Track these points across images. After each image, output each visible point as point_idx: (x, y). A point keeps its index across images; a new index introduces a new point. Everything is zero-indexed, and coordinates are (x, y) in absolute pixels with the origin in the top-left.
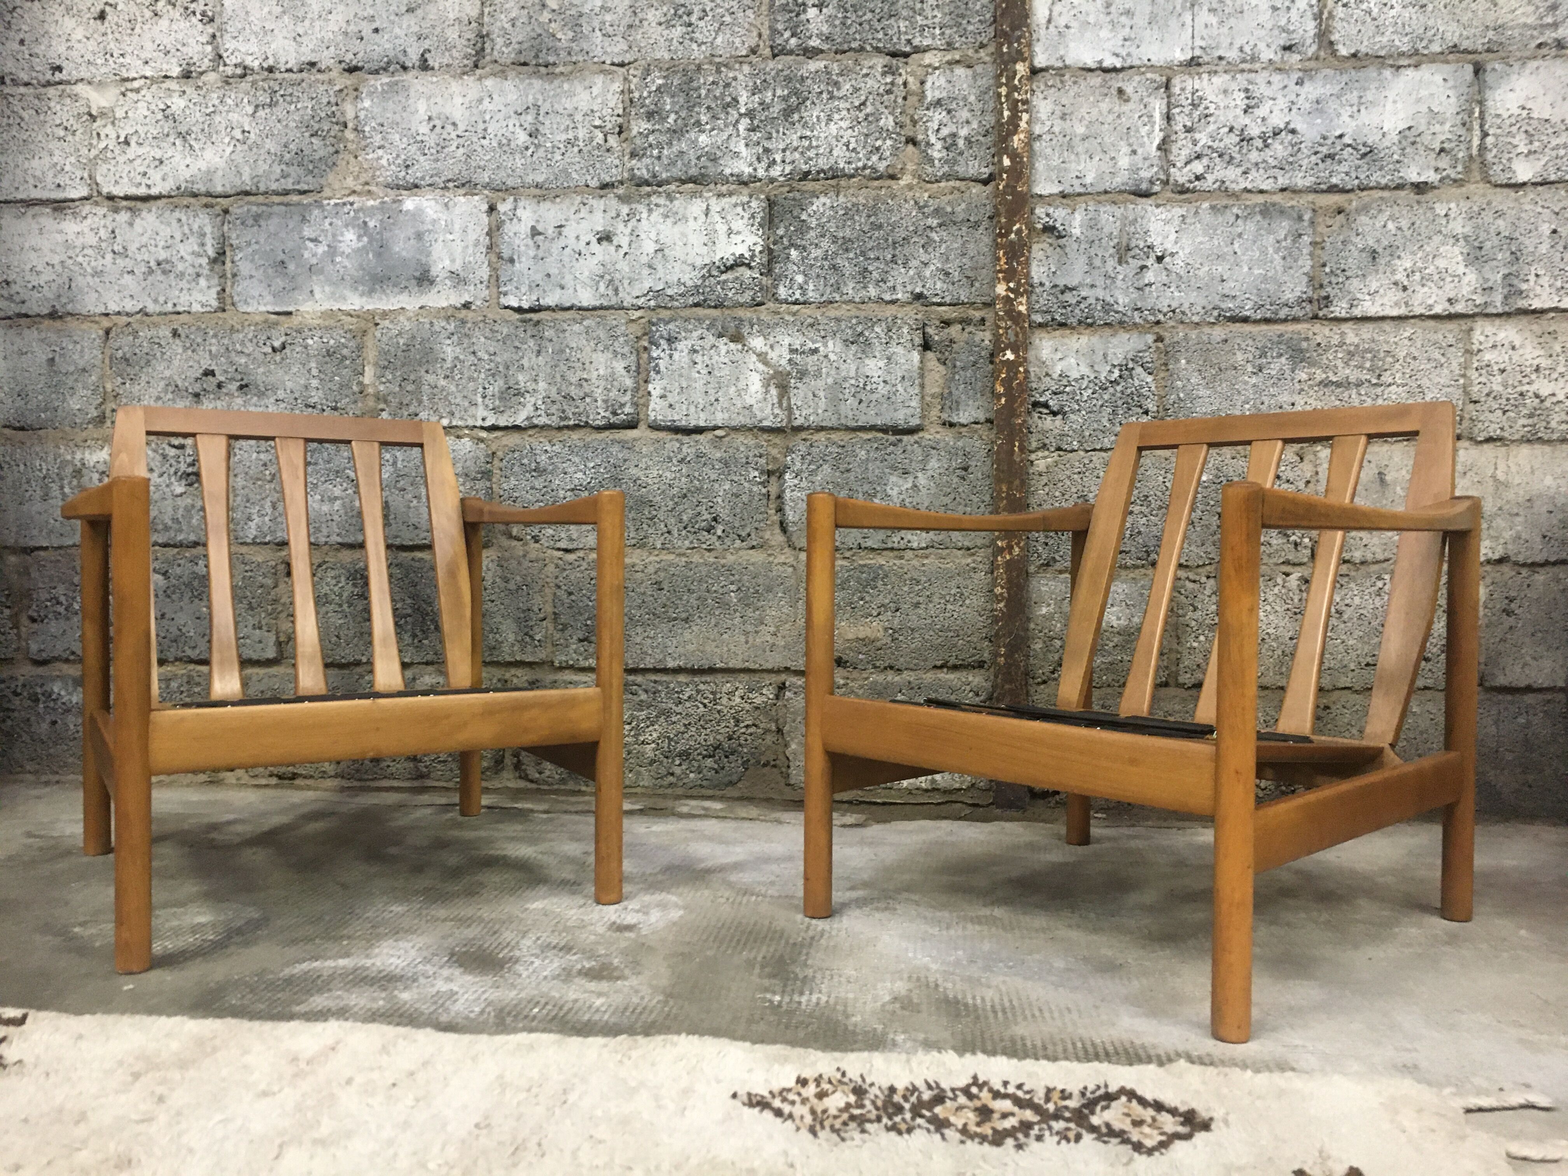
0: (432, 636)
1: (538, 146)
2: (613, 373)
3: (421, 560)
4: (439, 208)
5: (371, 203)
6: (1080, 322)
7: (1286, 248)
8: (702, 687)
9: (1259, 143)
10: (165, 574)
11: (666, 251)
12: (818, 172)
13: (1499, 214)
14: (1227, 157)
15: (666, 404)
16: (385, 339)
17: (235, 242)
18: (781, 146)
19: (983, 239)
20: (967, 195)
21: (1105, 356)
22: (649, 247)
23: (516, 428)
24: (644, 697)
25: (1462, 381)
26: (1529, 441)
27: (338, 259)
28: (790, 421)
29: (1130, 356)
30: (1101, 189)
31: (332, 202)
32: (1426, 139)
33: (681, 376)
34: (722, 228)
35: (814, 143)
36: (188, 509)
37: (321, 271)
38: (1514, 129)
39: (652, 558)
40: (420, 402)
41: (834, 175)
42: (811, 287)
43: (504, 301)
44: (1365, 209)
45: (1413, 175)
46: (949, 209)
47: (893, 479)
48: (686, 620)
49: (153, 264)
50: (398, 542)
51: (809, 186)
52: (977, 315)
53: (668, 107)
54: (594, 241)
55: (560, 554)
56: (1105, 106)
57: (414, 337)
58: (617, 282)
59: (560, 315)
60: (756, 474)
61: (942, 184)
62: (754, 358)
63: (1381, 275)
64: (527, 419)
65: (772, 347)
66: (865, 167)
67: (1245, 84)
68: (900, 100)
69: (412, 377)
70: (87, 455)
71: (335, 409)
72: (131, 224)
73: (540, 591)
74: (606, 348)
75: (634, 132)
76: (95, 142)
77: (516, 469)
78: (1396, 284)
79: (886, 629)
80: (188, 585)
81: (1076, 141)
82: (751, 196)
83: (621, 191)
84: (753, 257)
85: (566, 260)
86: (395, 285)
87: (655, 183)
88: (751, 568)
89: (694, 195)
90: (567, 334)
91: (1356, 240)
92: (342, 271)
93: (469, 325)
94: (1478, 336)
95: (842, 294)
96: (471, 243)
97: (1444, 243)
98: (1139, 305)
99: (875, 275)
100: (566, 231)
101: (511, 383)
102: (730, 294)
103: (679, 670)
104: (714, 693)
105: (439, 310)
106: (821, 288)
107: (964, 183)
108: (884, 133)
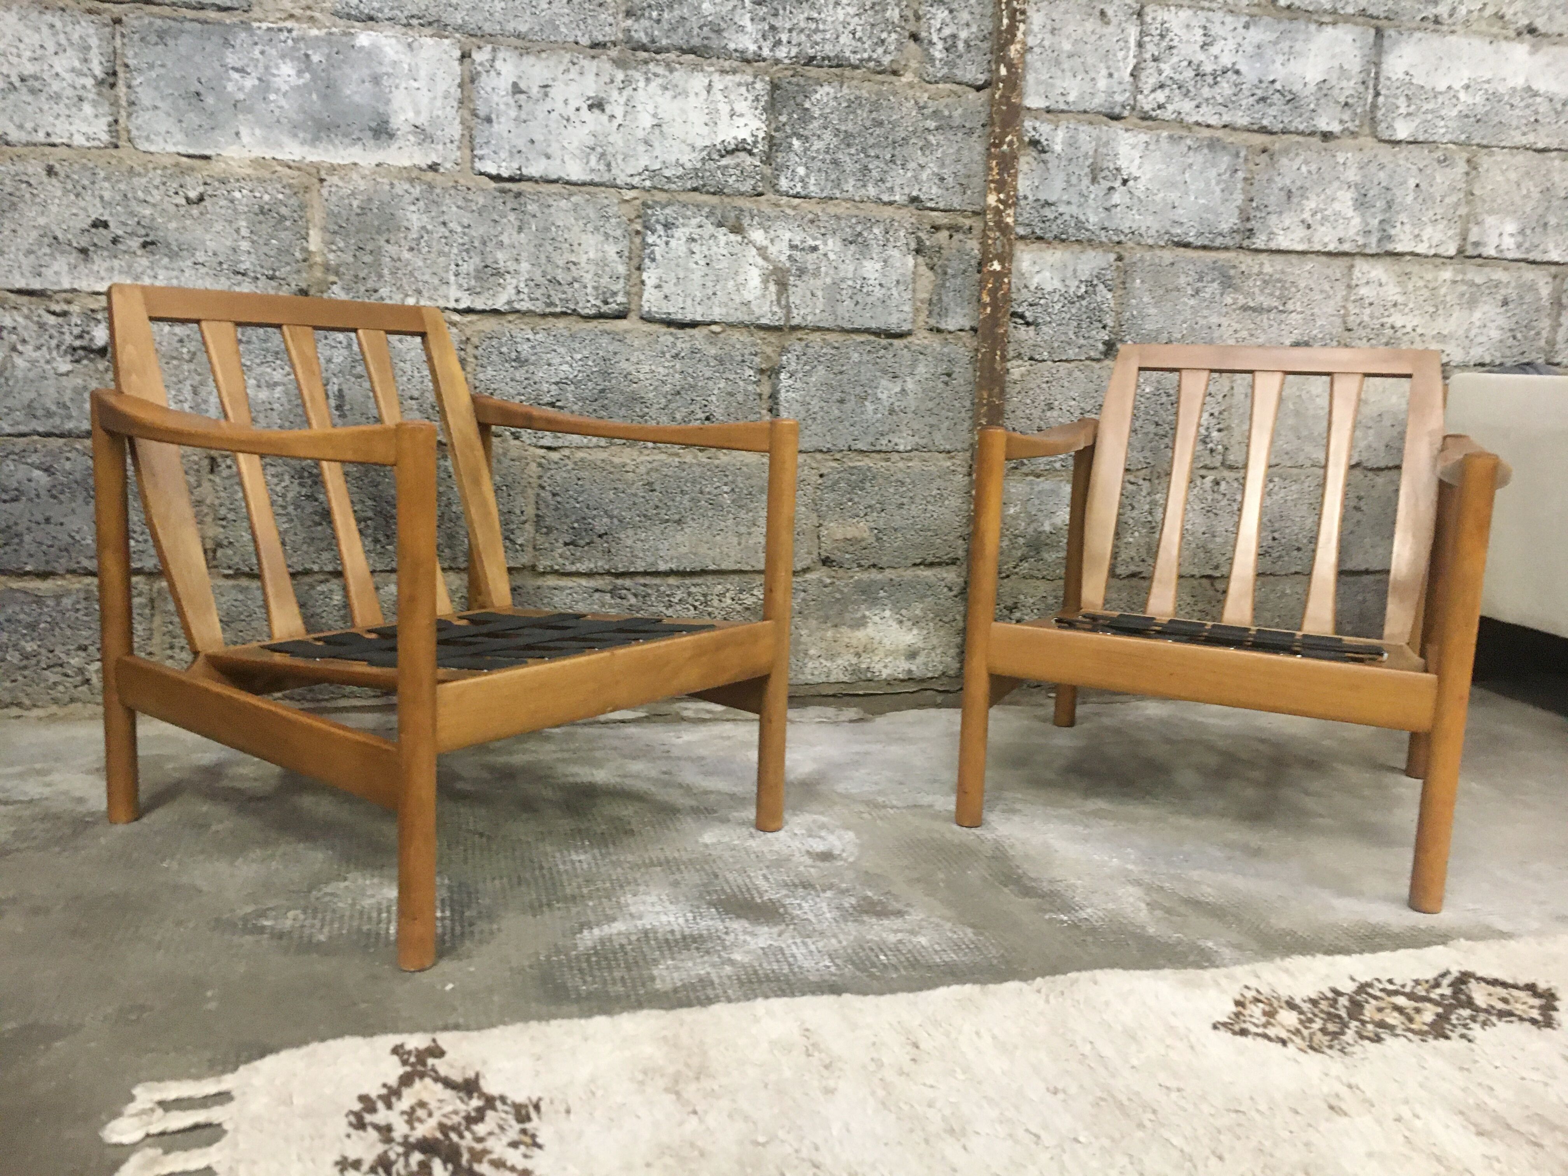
2: (604, 259)
4: (400, 48)
5: (314, 32)
6: (1055, 237)
7: (1225, 181)
8: (693, 589)
9: (1210, 80)
10: (48, 470)
11: (665, 128)
12: (823, 59)
13: (1382, 167)
14: (1184, 90)
15: (661, 295)
16: (334, 199)
17: (131, 62)
18: (788, 25)
19: (977, 147)
20: (963, 99)
21: (1075, 271)
22: (646, 121)
23: (495, 312)
24: (633, 600)
25: (1342, 312)
27: (272, 97)
28: (787, 319)
29: (1095, 273)
30: (1082, 109)
31: (264, 25)
32: (1336, 92)
33: (678, 265)
34: (725, 109)
35: (821, 27)
37: (250, 110)
38: (1398, 92)
39: (643, 458)
40: (380, 276)
41: (839, 63)
42: (812, 181)
43: (479, 166)
44: (1286, 151)
45: (1323, 124)
46: (946, 113)
47: (884, 382)
48: (679, 522)
49: (15, 79)
51: (812, 72)
52: (968, 222)
54: (585, 107)
55: (542, 452)
56: (1089, 25)
57: (370, 200)
58: (609, 158)
59: (544, 188)
60: (752, 373)
61: (941, 86)
62: (754, 251)
63: (1293, 213)
64: (509, 303)
65: (772, 241)
66: (870, 59)
67: (1203, 22)
69: (369, 247)
71: (271, 278)
73: (523, 492)
74: (597, 229)
77: (494, 357)
78: (1303, 221)
79: (871, 529)
81: (1063, 57)
82: (756, 77)
83: (614, 53)
84: (755, 143)
85: (553, 125)
86: (345, 135)
87: (653, 49)
88: (744, 469)
89: (696, 68)
90: (552, 210)
91: (1277, 179)
92: (277, 112)
93: (438, 191)
94: (1356, 273)
95: (842, 191)
96: (440, 94)
97: (1340, 189)
98: (1106, 224)
99: (874, 173)
100: (552, 92)
101: (489, 261)
102: (731, 181)
103: (671, 573)
104: (705, 595)
105: (401, 169)
106: (823, 183)
107: (960, 87)
108: (890, 26)
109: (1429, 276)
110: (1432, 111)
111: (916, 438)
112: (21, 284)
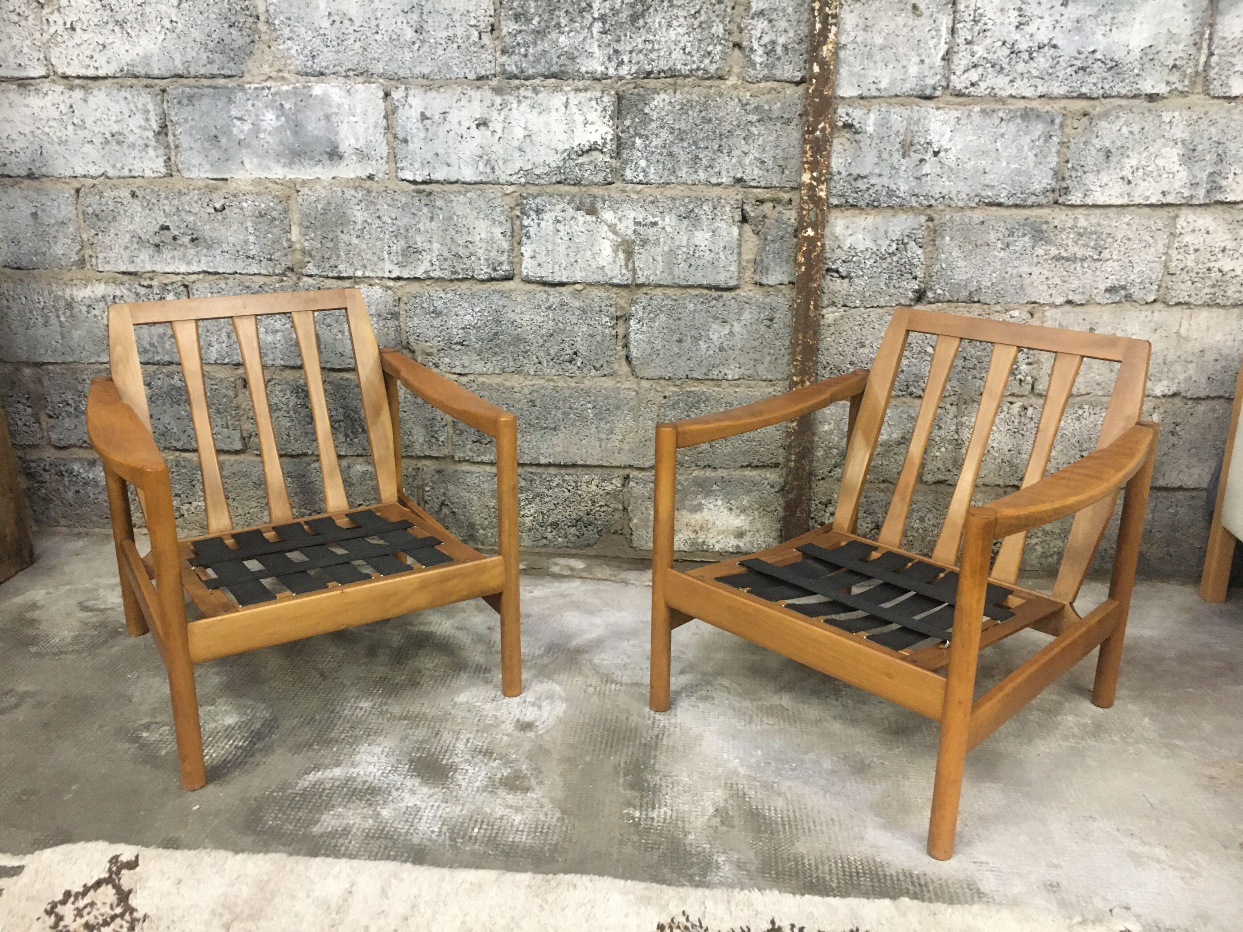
0: (361, 436)
1: (423, 42)
2: (492, 238)
3: (348, 379)
4: (342, 93)
5: (285, 88)
6: (868, 204)
7: (1038, 147)
8: (566, 477)
9: (1025, 56)
11: (533, 137)
12: (659, 73)
13: (1213, 123)
14: (998, 67)
15: (536, 263)
16: (306, 204)
17: (174, 119)
18: (629, 48)
19: (794, 134)
20: (782, 95)
21: (886, 232)
22: (519, 133)
23: (416, 279)
24: (523, 483)
25: (1164, 258)
26: (1209, 305)
27: (262, 135)
28: (634, 279)
29: (906, 233)
30: (892, 94)
31: (253, 86)
32: (1163, 56)
33: (547, 241)
34: (579, 119)
35: (656, 47)
36: (161, 337)
37: (248, 146)
38: (1235, 50)
39: (527, 382)
40: (339, 256)
41: (673, 74)
42: (652, 171)
43: (401, 175)
44: (1106, 115)
45: (1148, 87)
46: (767, 107)
47: (715, 326)
48: (555, 429)
49: (108, 135)
50: (328, 366)
51: (651, 83)
52: (786, 196)
53: (532, 10)
54: (473, 126)
55: (455, 377)
56: (900, 20)
57: (329, 203)
58: (493, 163)
59: (447, 187)
60: (608, 319)
61: (762, 85)
62: (606, 228)
63: (1111, 171)
64: (425, 272)
65: (620, 219)
66: (698, 69)
67: (1019, 4)
68: (729, 10)
69: (330, 236)
70: (75, 292)
71: (270, 260)
72: (85, 101)
74: (487, 216)
75: (504, 32)
76: (45, 27)
77: (418, 311)
80: (168, 394)
81: (875, 50)
82: (603, 92)
83: (494, 82)
84: (604, 144)
85: (451, 142)
86: (310, 159)
87: (522, 76)
88: (604, 391)
89: (557, 89)
90: (454, 204)
91: (1095, 141)
92: (266, 146)
93: (374, 194)
94: (1181, 222)
95: (677, 177)
96: (371, 125)
97: (1165, 146)
98: (916, 191)
99: (705, 162)
100: (449, 117)
101: (411, 243)
102: (586, 175)
103: (549, 465)
105: (348, 180)
106: (660, 172)
107: (780, 84)
108: (715, 39)
111: (743, 370)
112: (123, 269)
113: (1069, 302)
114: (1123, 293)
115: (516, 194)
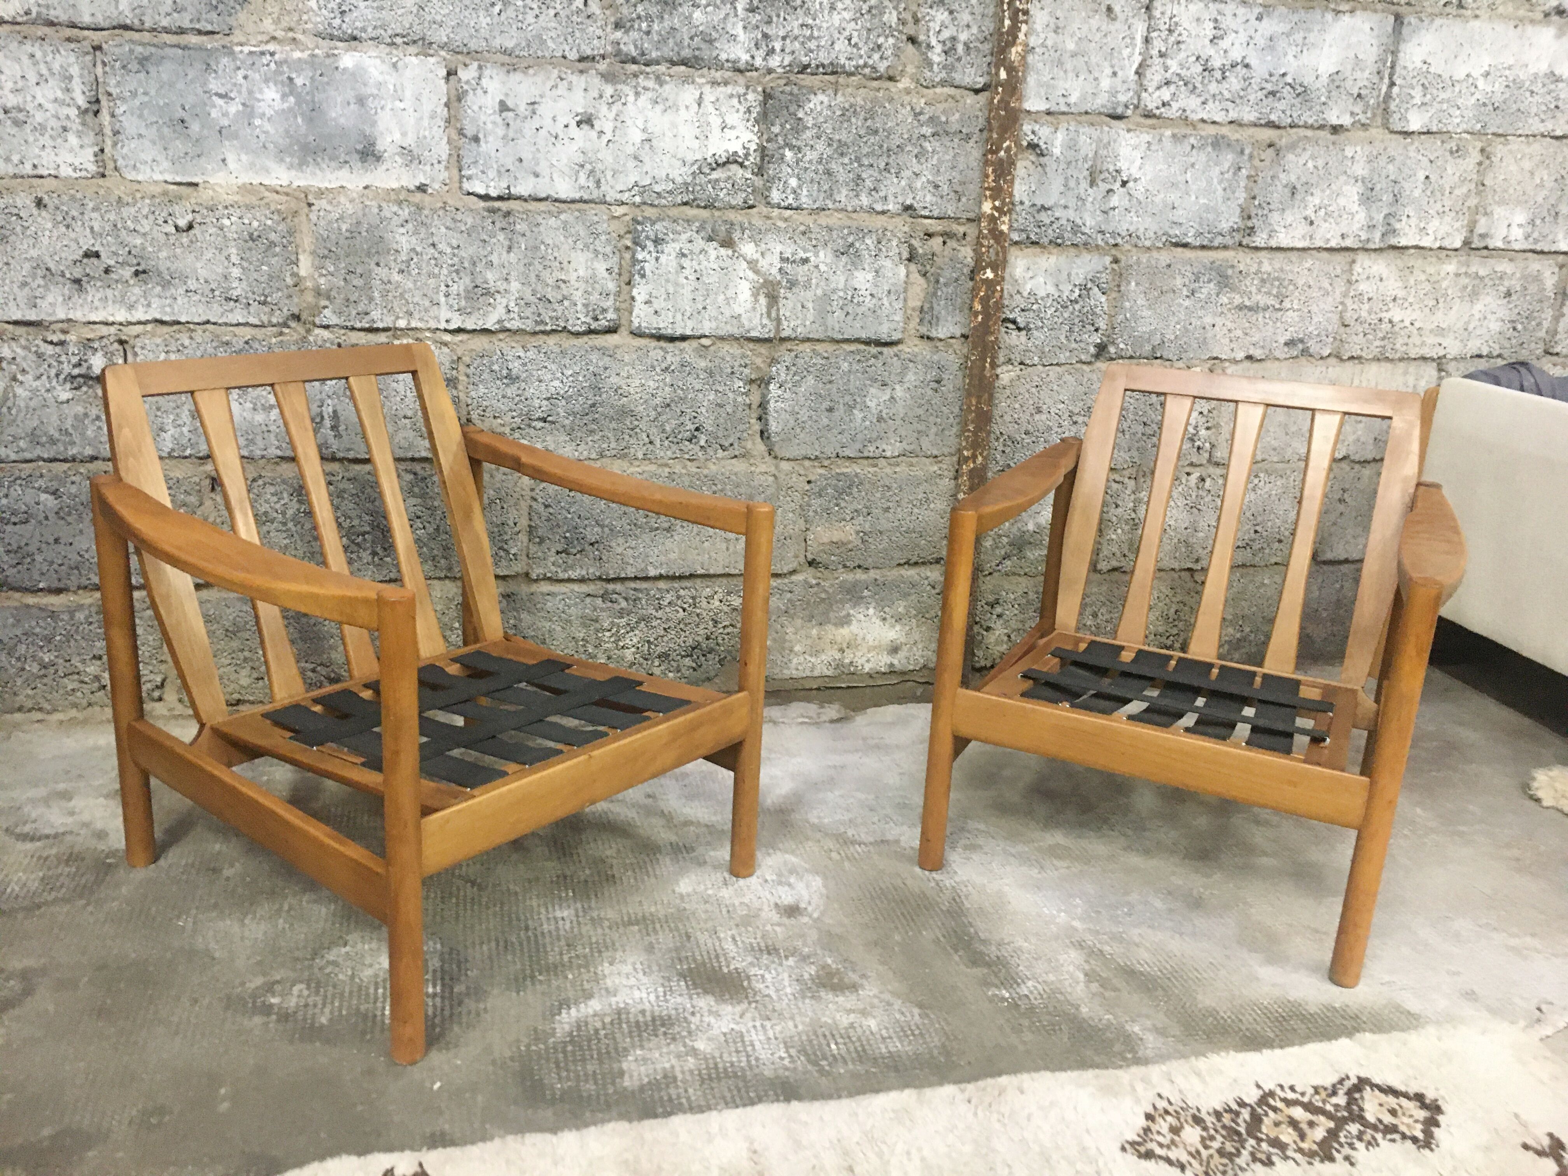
1: (506, 4)
2: (594, 275)
3: (360, 474)
4: (386, 68)
5: (297, 55)
6: (1051, 242)
7: (1227, 180)
8: (682, 593)
9: (1218, 74)
10: (55, 493)
11: (654, 142)
12: (817, 66)
13: (1391, 159)
14: (1190, 86)
15: (652, 310)
16: (322, 223)
17: (115, 91)
18: (782, 33)
19: (974, 152)
20: (960, 105)
21: (1069, 275)
22: (636, 136)
23: (486, 331)
24: (624, 604)
25: (1340, 308)
26: (1378, 360)
27: (258, 122)
28: (777, 331)
29: (1089, 276)
30: (1083, 110)
31: (246, 49)
32: (1349, 83)
33: (667, 281)
34: (716, 121)
35: (816, 34)
37: (236, 136)
38: (1414, 81)
39: (633, 469)
40: (371, 299)
41: (834, 70)
42: (805, 192)
43: (467, 186)
44: (1292, 147)
45: (1333, 117)
46: (943, 119)
47: (873, 391)
48: (668, 529)
51: (807, 80)
52: (961, 229)
54: (573, 124)
56: (1095, 22)
57: (359, 223)
58: (599, 174)
59: (533, 206)
60: (741, 384)
61: (938, 90)
62: (744, 265)
63: (1296, 210)
64: (499, 322)
65: (762, 254)
66: (865, 65)
67: (1215, 15)
69: (359, 270)
71: (264, 303)
73: (516, 504)
74: (586, 246)
77: (485, 376)
79: (858, 533)
81: (1066, 56)
82: (747, 88)
83: (602, 66)
84: (747, 155)
85: (541, 143)
86: (331, 159)
87: (642, 60)
88: (733, 477)
89: (687, 80)
90: (542, 228)
91: (1282, 176)
92: (263, 137)
93: (426, 212)
94: (1357, 268)
95: (835, 202)
96: (426, 115)
97: (1346, 183)
98: (1103, 227)
99: (869, 183)
100: (540, 109)
101: (479, 281)
102: (722, 195)
103: (660, 577)
104: (693, 598)
105: (389, 191)
106: (815, 194)
107: (958, 91)
108: (888, 30)
109: (1431, 270)
110: (1448, 101)
111: (904, 445)
112: (17, 316)
113: (1249, 358)
114: (1300, 346)
115: (627, 218)
